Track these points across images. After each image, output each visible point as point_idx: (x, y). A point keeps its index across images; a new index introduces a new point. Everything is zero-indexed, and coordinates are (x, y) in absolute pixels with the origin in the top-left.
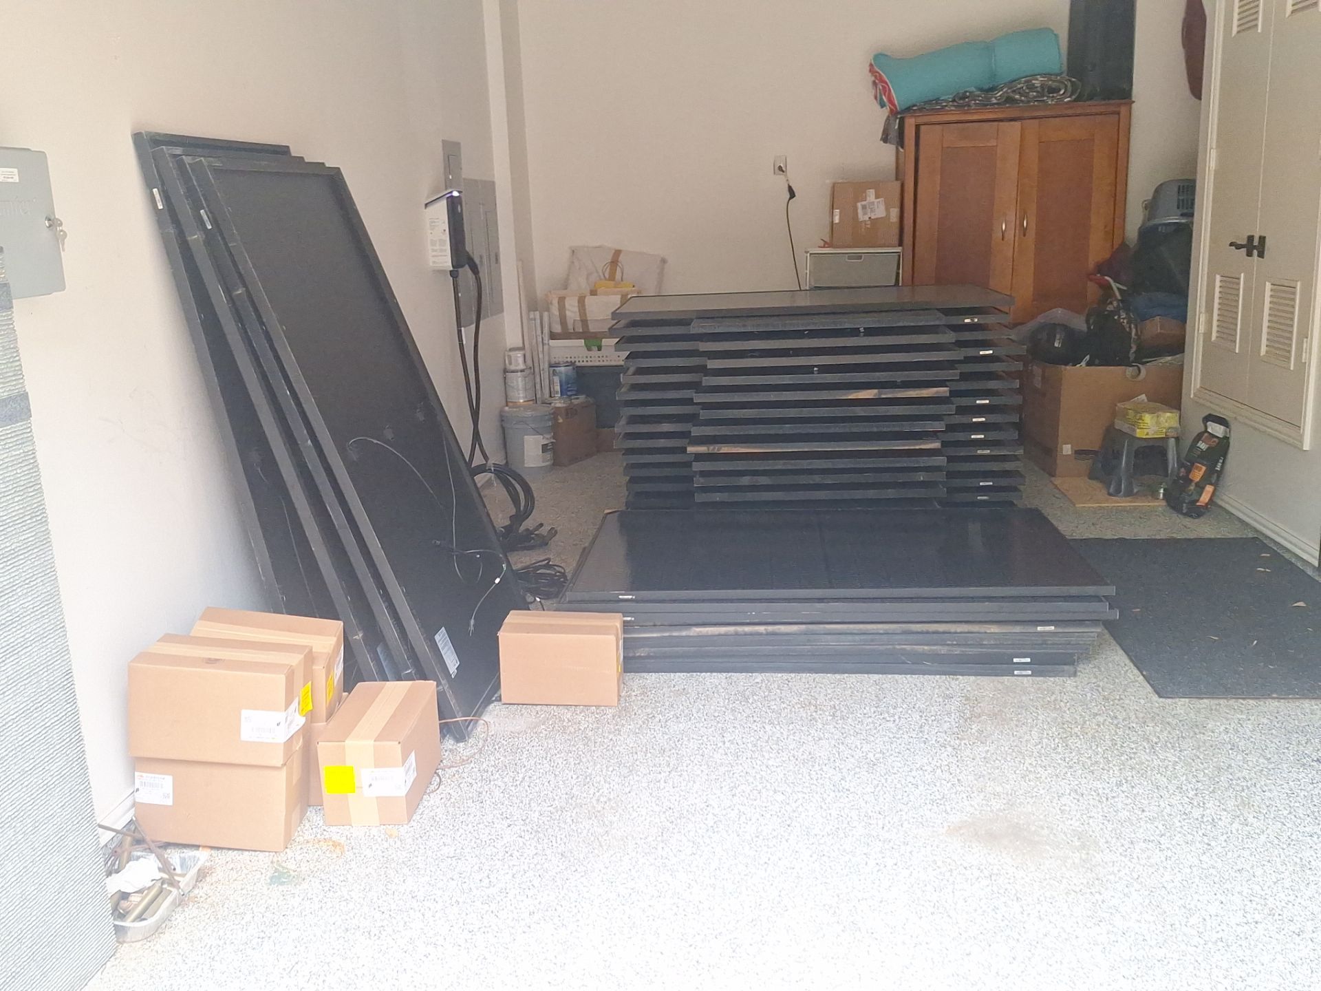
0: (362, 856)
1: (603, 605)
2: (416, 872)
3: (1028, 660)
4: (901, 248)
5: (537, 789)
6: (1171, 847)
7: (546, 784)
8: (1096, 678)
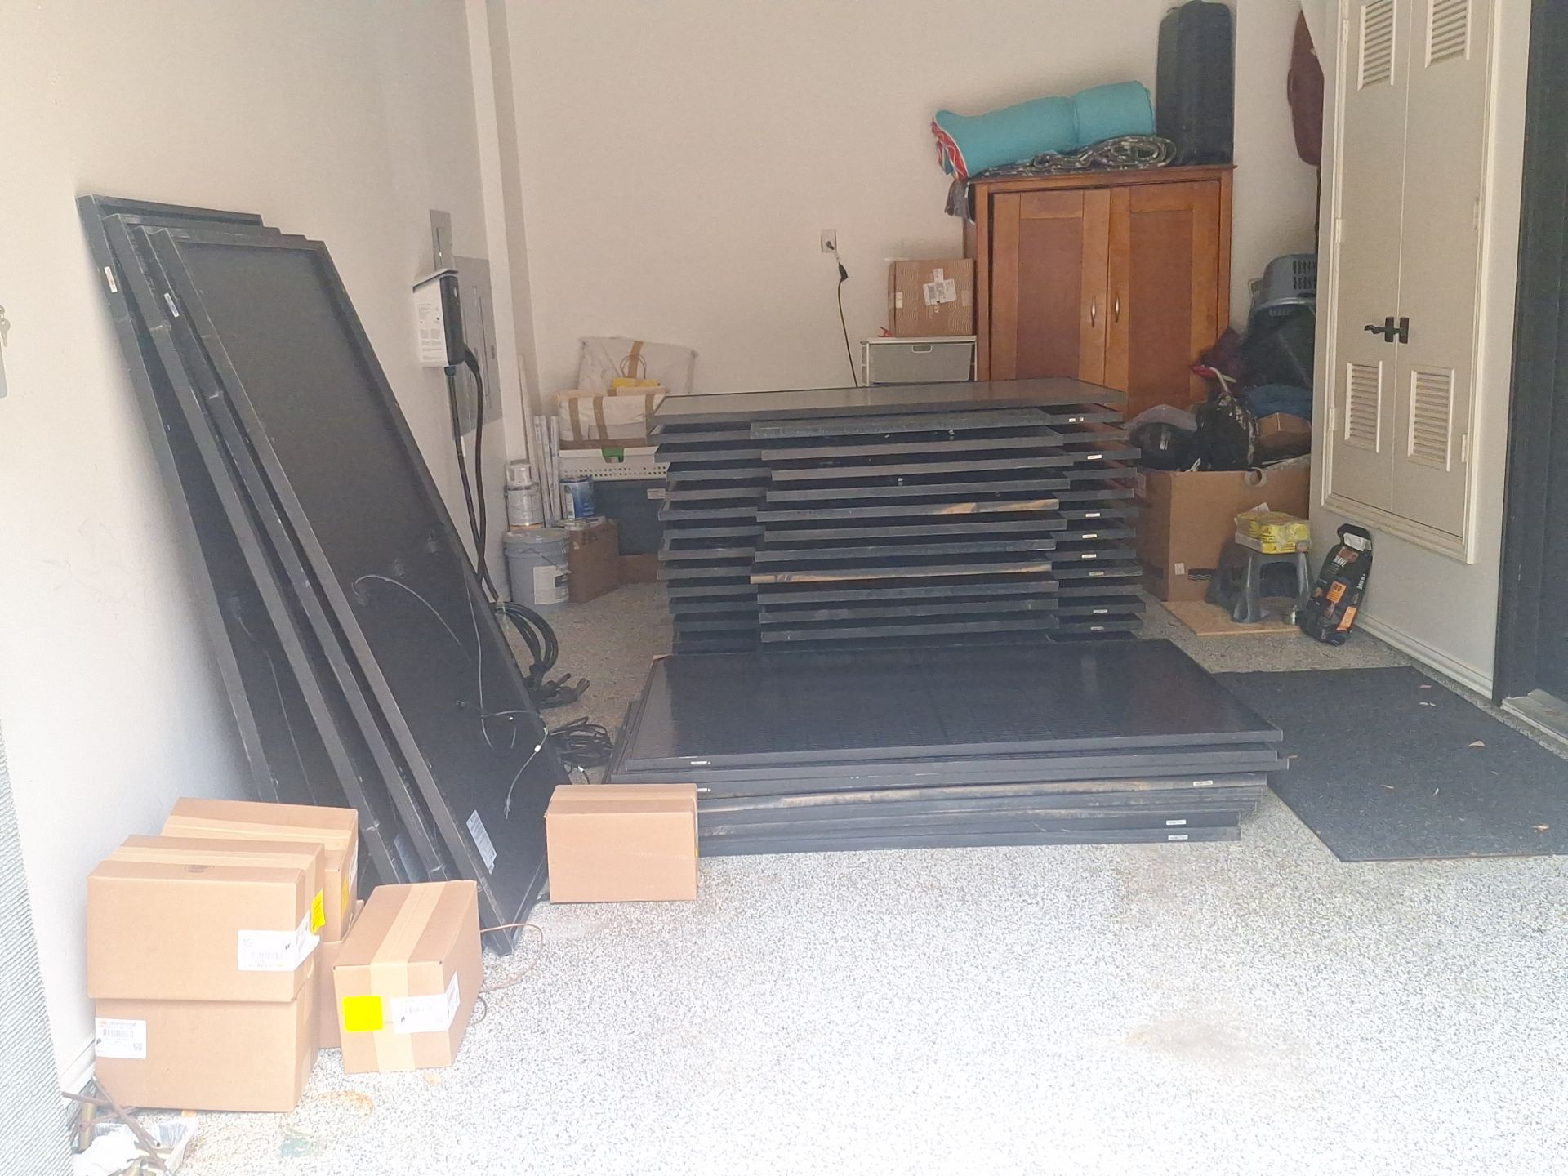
0: (398, 1112)
1: (671, 775)
2: (471, 1130)
3: (1184, 822)
4: (975, 337)
5: (612, 1012)
6: (1394, 1045)
7: (622, 1004)
8: (1264, 840)
